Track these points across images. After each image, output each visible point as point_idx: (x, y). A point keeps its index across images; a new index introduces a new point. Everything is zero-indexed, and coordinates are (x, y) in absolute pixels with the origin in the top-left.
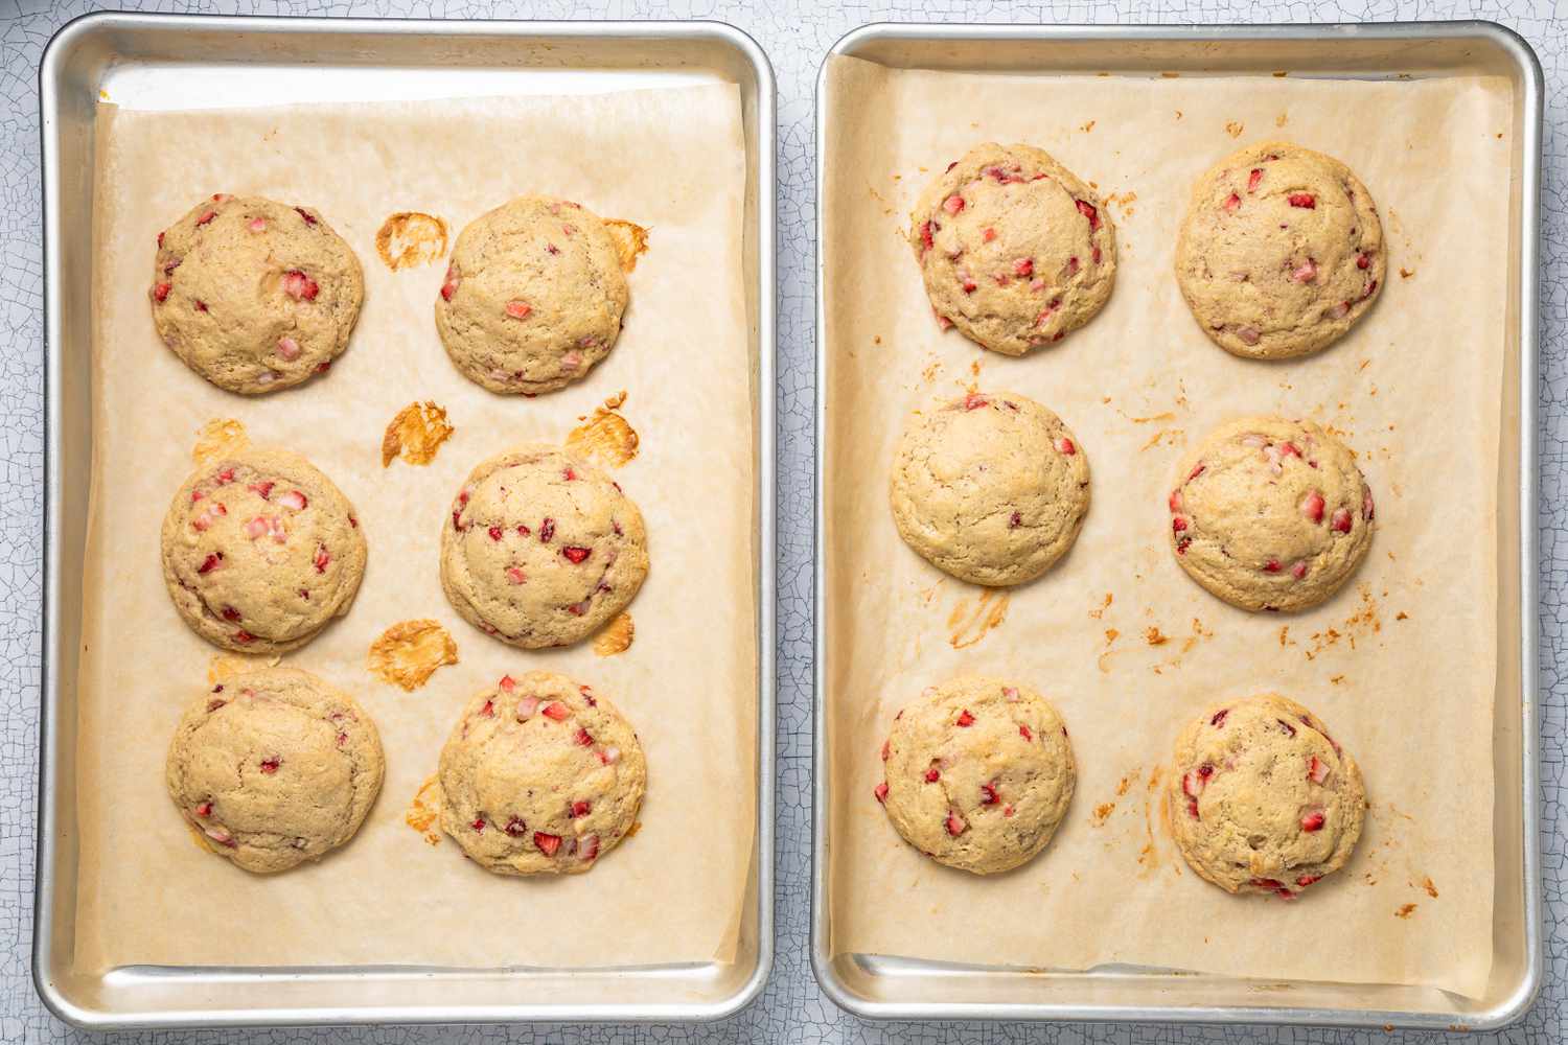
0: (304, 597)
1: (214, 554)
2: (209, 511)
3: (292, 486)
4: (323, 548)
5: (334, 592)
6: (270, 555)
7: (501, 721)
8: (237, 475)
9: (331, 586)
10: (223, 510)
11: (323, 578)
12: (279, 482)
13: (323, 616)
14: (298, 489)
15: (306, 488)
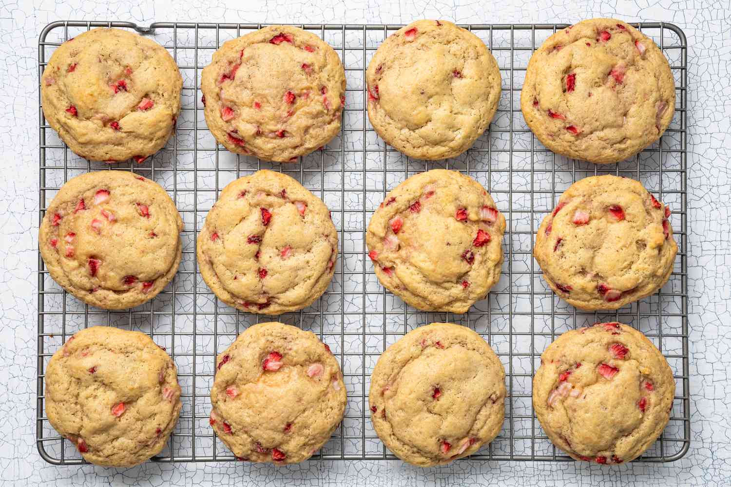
0: (155, 237)
1: (89, 260)
2: (68, 242)
3: (92, 190)
4: (139, 204)
5: (167, 220)
6: (116, 232)
7: (398, 261)
8: (62, 212)
9: (162, 218)
10: (73, 234)
11: (152, 219)
12: (84, 195)
13: (174, 237)
14: (97, 189)
15: (101, 184)
